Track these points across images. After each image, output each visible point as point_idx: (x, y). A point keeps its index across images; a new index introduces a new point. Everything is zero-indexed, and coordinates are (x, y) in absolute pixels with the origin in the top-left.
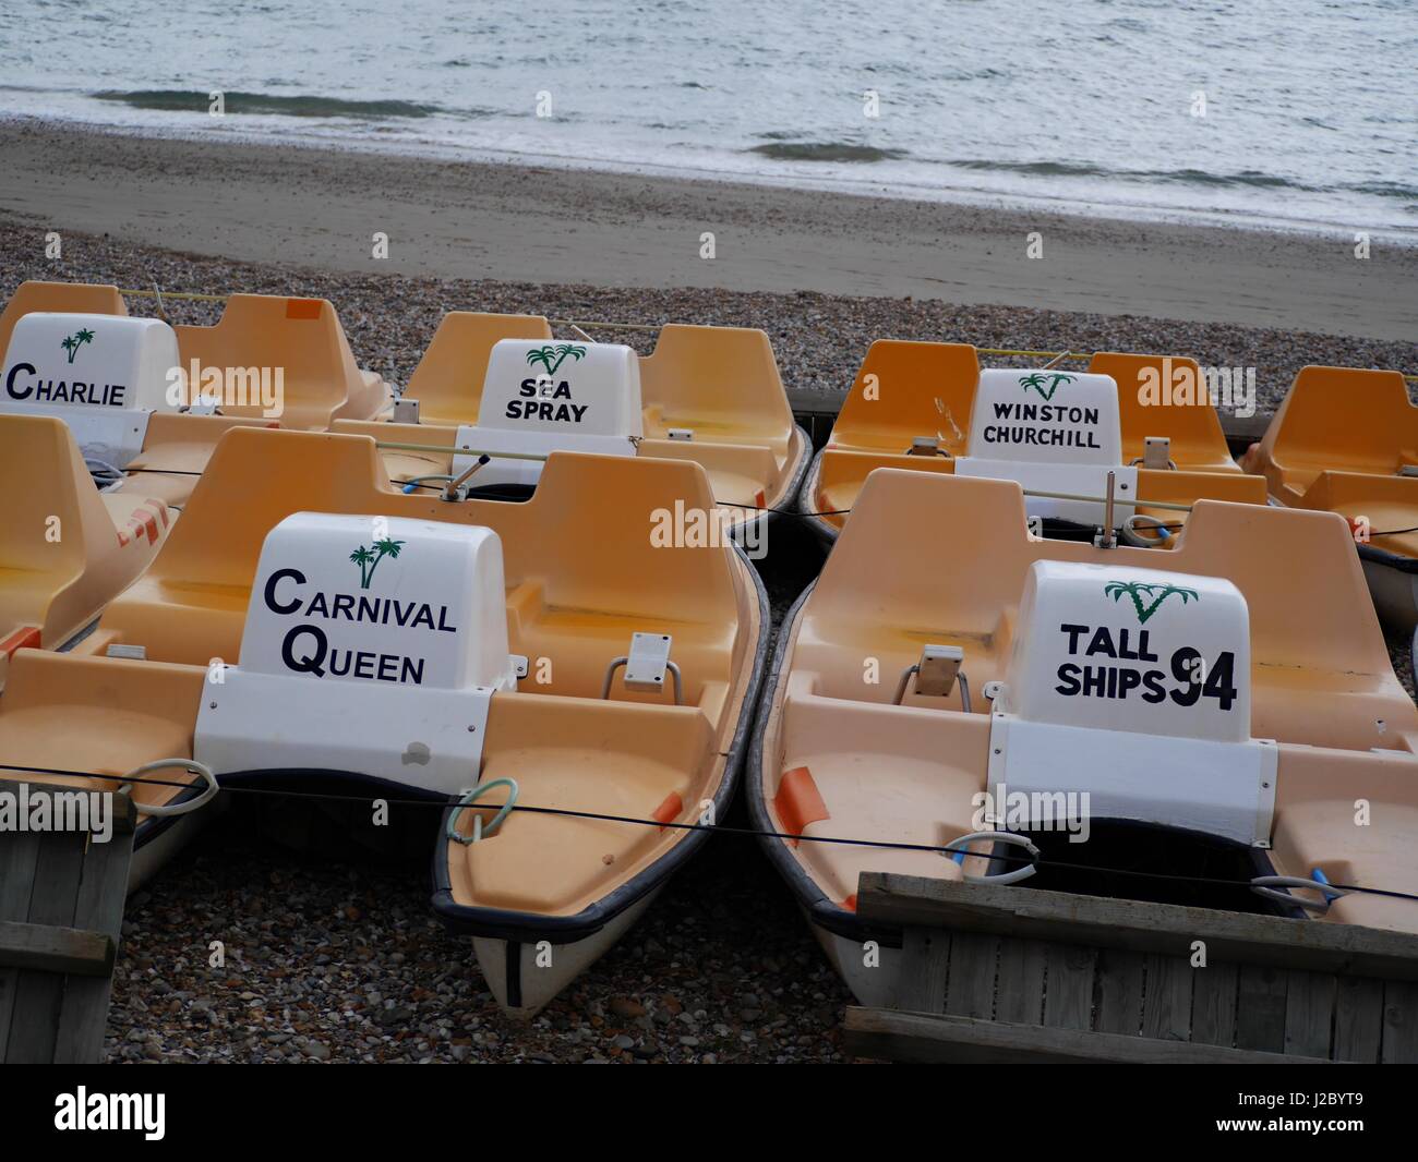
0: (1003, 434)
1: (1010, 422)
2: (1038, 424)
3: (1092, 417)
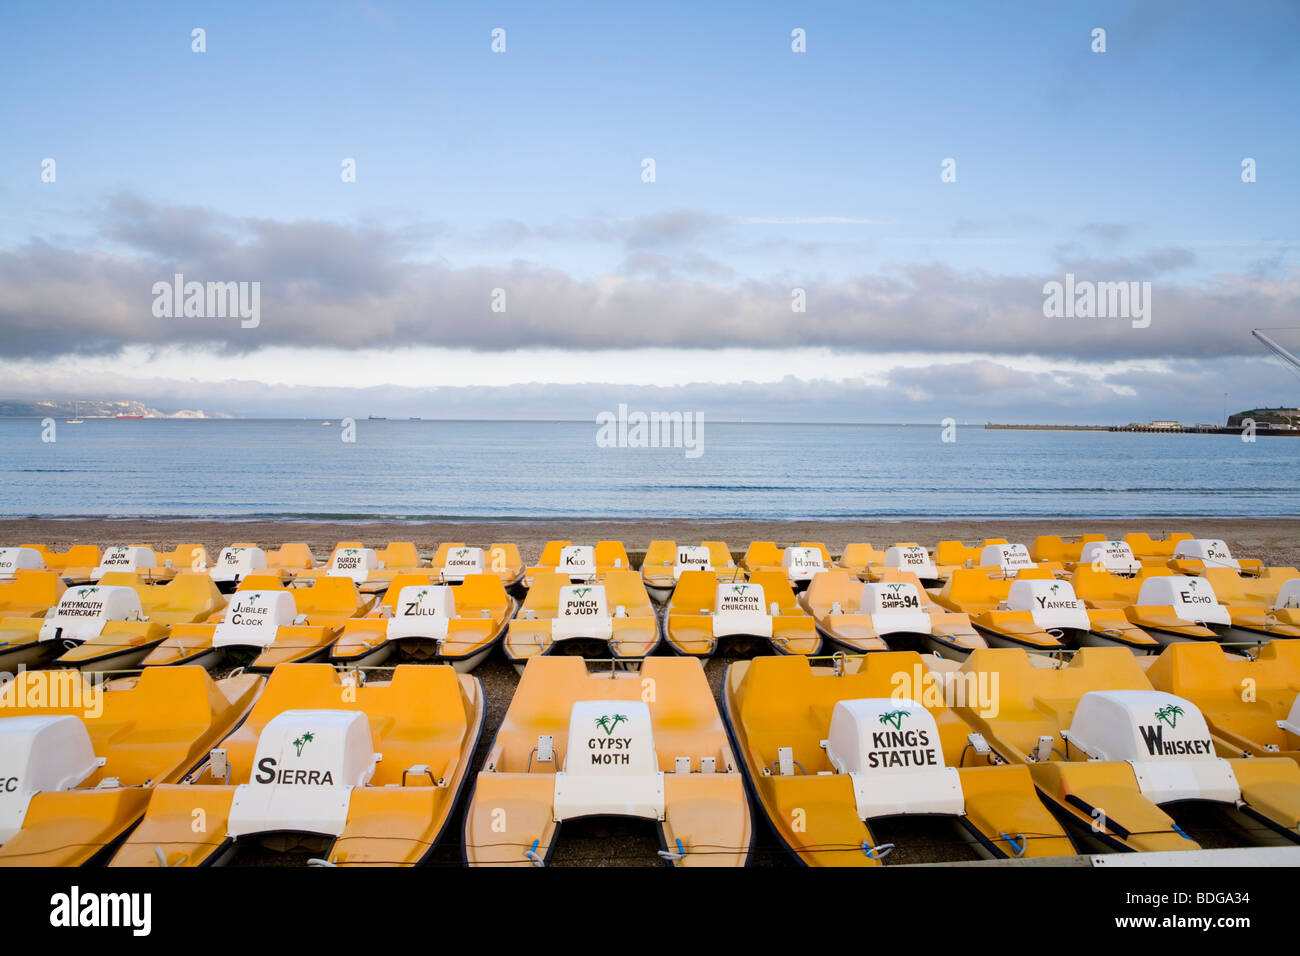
0: (728, 607)
1: (729, 603)
2: (739, 603)
3: (756, 600)
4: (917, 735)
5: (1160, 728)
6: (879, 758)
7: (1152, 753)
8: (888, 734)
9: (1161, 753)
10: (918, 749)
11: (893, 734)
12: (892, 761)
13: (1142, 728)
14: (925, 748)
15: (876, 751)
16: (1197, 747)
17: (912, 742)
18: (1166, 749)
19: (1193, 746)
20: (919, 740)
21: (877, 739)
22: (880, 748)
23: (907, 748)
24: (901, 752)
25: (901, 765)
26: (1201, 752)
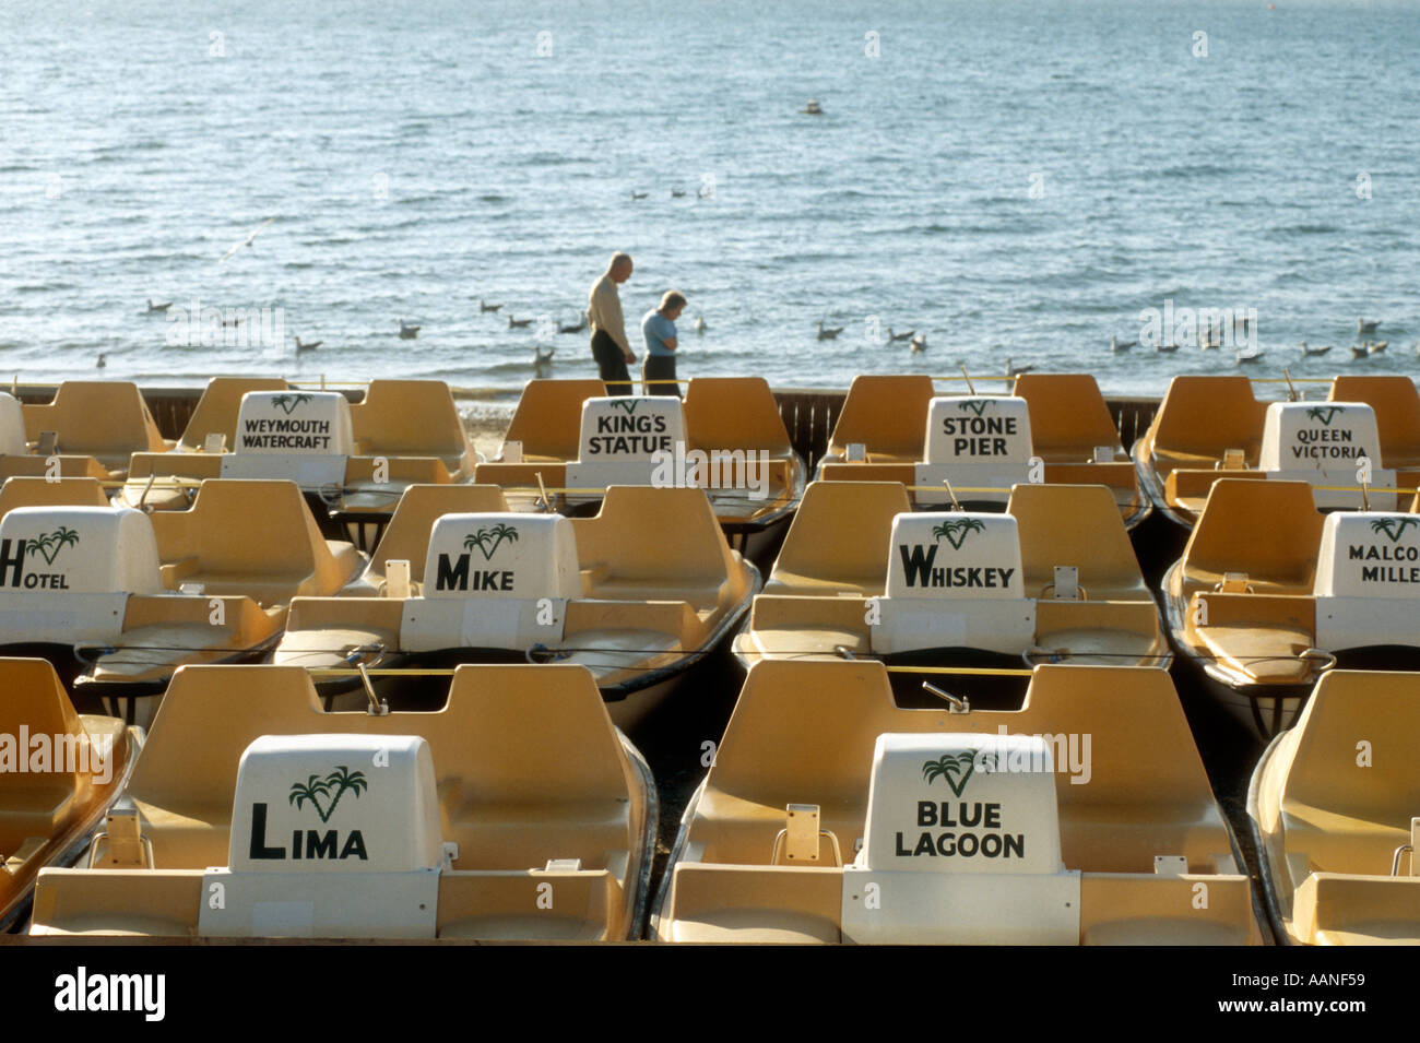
4: (652, 421)
5: (933, 549)
6: (603, 444)
7: (910, 582)
8: (616, 419)
9: (925, 583)
10: (650, 436)
11: (624, 419)
12: (617, 448)
13: (904, 549)
14: (659, 435)
15: (600, 436)
16: (988, 577)
17: (644, 427)
18: (935, 577)
19: (982, 576)
20: (654, 426)
21: (603, 423)
22: (605, 433)
23: (637, 433)
24: (630, 438)
25: (627, 451)
26: (994, 585)
